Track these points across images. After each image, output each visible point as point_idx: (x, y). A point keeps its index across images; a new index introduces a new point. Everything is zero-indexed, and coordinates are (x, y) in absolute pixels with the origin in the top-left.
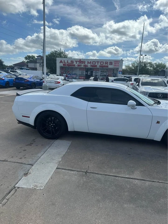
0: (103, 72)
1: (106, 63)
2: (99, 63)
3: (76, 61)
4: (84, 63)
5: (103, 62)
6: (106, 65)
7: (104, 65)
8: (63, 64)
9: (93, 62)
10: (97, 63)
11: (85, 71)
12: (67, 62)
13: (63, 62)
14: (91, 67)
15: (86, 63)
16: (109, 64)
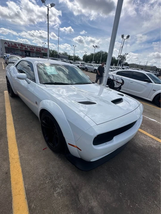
0: (37, 54)
1: (40, 49)
2: (35, 48)
3: (19, 45)
4: (25, 47)
5: (38, 48)
6: (40, 50)
7: (38, 50)
8: (8, 46)
9: (31, 47)
10: (34, 48)
11: (24, 52)
12: (11, 44)
13: (7, 43)
14: (30, 50)
15: (26, 47)
16: (41, 49)
